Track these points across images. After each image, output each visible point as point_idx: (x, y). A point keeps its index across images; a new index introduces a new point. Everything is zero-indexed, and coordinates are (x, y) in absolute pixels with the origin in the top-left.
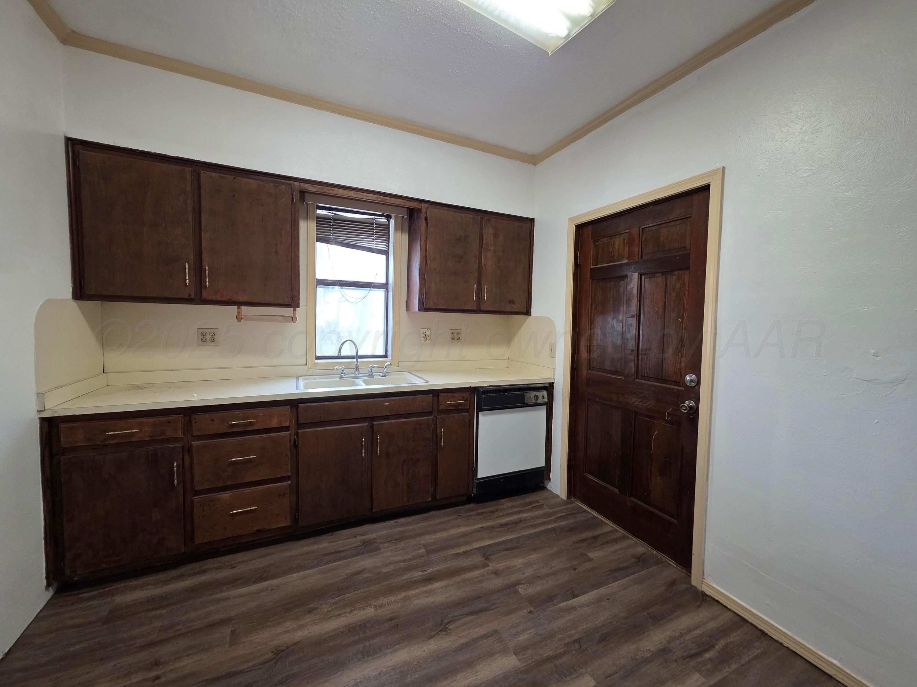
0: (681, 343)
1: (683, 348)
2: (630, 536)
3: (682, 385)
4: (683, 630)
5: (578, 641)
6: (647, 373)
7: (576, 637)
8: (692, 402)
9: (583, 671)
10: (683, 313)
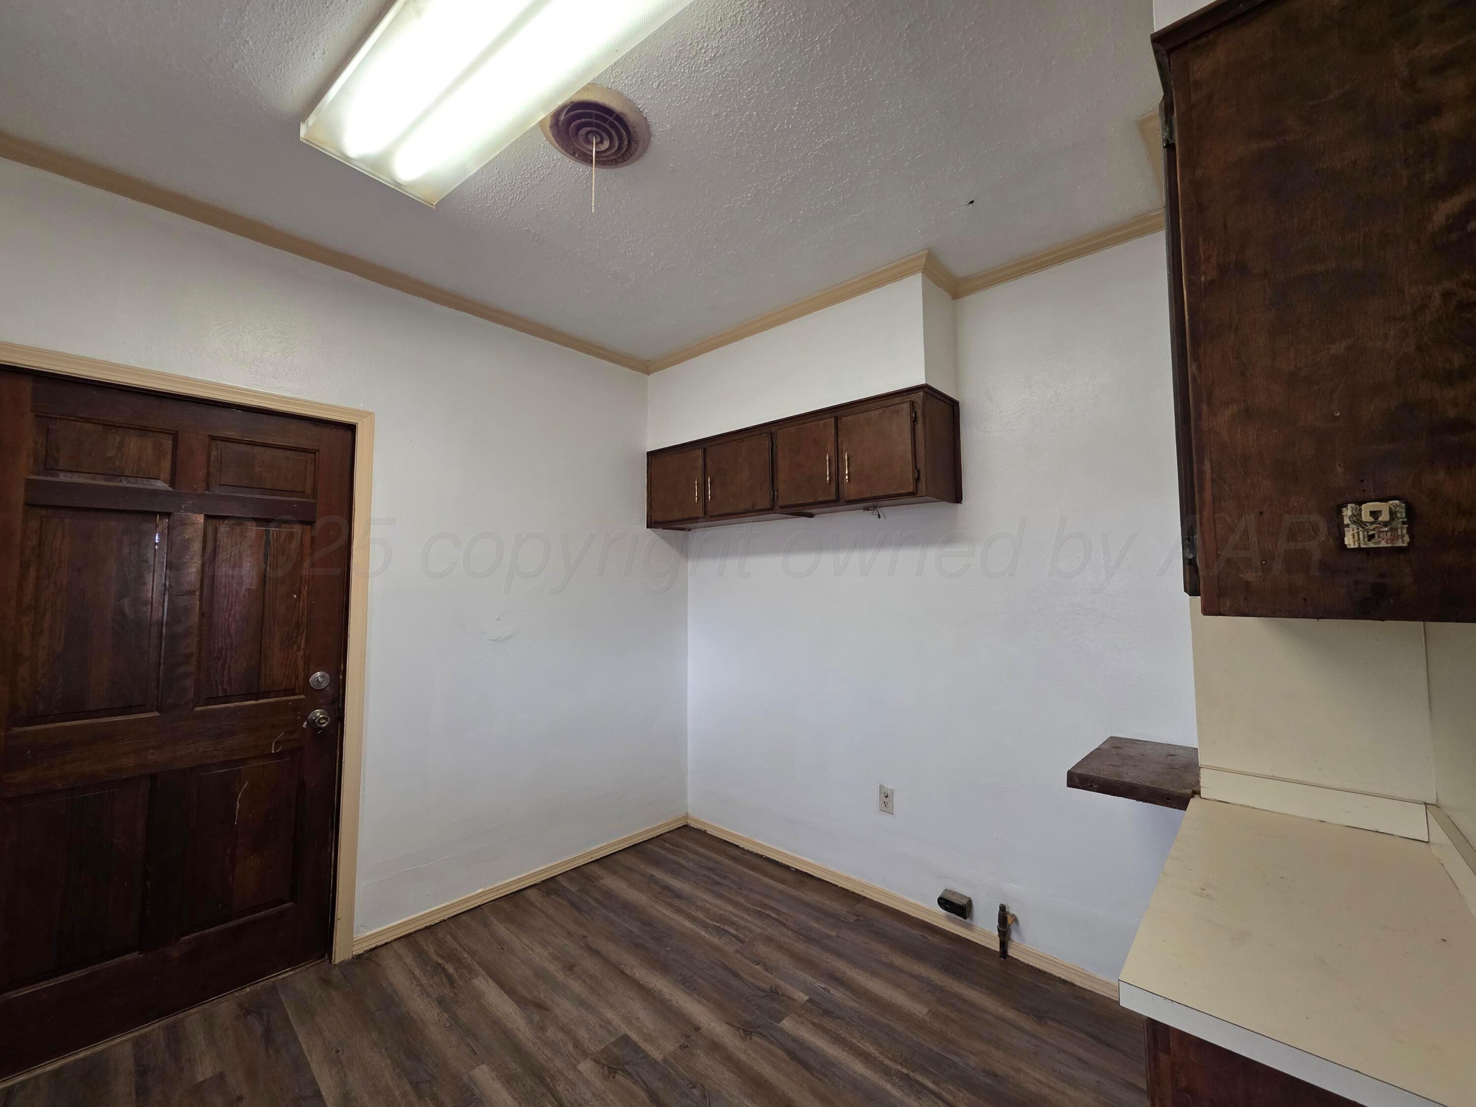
0: (296, 630)
1: (299, 638)
2: (181, 1016)
3: (298, 692)
4: (412, 983)
5: (415, 1086)
6: (225, 690)
7: (408, 1088)
8: (316, 711)
9: (465, 1078)
10: (300, 587)
